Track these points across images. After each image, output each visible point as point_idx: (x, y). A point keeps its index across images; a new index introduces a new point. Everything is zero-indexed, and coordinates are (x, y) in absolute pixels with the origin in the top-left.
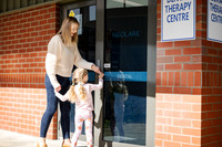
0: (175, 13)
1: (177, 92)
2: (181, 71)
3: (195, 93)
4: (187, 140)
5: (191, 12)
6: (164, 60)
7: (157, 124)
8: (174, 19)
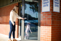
0: (45, 4)
1: (45, 26)
2: (46, 20)
3: (50, 26)
4: (48, 38)
5: (49, 4)
6: (42, 17)
7: (41, 34)
8: (45, 6)
